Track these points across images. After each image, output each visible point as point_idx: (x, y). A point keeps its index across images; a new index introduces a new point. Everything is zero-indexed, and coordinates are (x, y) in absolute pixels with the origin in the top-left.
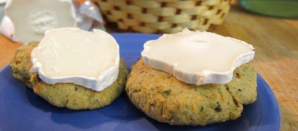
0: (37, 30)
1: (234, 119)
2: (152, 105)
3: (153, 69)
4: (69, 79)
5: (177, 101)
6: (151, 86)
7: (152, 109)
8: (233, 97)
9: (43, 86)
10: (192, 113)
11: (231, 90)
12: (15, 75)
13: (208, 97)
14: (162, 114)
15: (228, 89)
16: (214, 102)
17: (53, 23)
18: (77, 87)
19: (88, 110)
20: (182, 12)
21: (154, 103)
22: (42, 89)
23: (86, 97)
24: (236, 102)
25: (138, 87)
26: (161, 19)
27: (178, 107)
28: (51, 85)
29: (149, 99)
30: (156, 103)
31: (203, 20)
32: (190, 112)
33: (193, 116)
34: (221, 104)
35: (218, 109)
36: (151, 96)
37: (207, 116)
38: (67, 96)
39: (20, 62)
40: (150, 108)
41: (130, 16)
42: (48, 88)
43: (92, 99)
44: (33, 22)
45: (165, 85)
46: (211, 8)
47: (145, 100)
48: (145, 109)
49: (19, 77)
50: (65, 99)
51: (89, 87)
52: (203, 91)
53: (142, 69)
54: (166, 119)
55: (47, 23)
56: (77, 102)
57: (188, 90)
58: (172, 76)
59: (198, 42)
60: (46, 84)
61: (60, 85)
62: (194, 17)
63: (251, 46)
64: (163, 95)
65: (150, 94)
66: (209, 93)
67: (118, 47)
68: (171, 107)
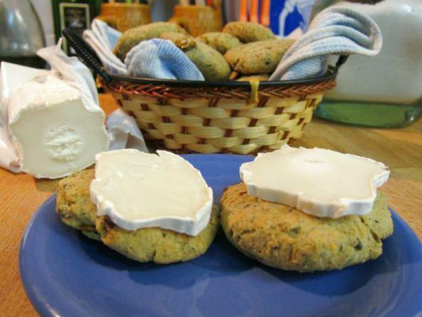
0: (56, 155)
1: (375, 258)
2: (276, 248)
3: (265, 201)
4: (156, 222)
5: (311, 240)
6: (270, 223)
7: (276, 253)
8: (371, 232)
9: (119, 234)
10: (330, 255)
11: (367, 221)
12: (68, 222)
13: (345, 233)
14: (290, 258)
15: (363, 221)
16: (354, 239)
17: (79, 143)
18: (165, 233)
19: (180, 262)
20: (257, 124)
21: (277, 245)
22: (119, 238)
23: (178, 246)
24: (375, 237)
25: (250, 226)
26: (229, 133)
27: (314, 248)
28: (129, 232)
29: (271, 240)
30: (281, 245)
31: (282, 133)
32: (328, 253)
33: (332, 258)
34: (362, 240)
35: (358, 247)
36: (273, 237)
37: (347, 256)
38: (153, 246)
39: (74, 203)
40: (271, 252)
41: (184, 130)
42: (127, 235)
43: (186, 246)
44: (50, 143)
45: (291, 220)
46: (293, 116)
47: (263, 243)
48: (264, 255)
49: (74, 224)
50: (152, 250)
51: (182, 231)
52: (339, 226)
53: (244, 202)
54: (297, 265)
55: (70, 143)
56: (167, 252)
57: (321, 226)
58: (295, 208)
59: (312, 162)
60: (123, 231)
61: (142, 231)
62: (272, 130)
63: (382, 165)
64: (289, 234)
65: (270, 234)
66: (345, 226)
67: (199, 173)
68: (305, 249)
